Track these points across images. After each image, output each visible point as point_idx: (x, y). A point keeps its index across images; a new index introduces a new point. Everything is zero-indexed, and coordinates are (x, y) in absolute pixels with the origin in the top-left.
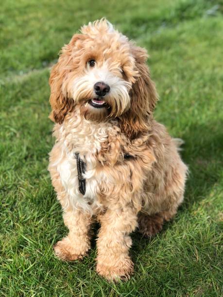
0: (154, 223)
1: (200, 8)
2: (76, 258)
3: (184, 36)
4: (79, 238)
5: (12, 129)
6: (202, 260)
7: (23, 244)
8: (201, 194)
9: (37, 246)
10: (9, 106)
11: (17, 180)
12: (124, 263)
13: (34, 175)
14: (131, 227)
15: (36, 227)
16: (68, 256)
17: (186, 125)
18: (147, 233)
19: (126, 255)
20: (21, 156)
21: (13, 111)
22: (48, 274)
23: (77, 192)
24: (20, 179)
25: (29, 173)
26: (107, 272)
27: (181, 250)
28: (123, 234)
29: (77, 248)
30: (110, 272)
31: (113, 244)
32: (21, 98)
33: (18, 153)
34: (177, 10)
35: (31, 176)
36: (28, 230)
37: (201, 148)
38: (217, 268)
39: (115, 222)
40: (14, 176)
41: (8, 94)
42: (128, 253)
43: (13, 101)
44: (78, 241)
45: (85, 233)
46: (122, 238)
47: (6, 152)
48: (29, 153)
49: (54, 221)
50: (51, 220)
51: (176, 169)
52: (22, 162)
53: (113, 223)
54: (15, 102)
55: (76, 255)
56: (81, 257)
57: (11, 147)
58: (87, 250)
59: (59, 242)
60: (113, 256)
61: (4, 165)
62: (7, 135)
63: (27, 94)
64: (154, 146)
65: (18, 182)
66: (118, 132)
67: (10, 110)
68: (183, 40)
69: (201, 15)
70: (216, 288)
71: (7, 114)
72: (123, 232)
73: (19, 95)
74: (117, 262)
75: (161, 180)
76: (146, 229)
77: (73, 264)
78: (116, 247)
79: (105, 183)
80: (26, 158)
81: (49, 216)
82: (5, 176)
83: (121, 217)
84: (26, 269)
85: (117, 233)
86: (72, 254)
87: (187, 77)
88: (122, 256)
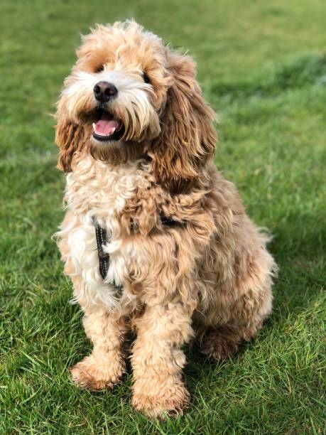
0: (225, 341)
1: (311, 73)
2: (103, 386)
3: (286, 108)
4: (107, 354)
5: (26, 219)
6: (297, 393)
7: (25, 367)
8: (301, 304)
9: (45, 368)
10: (26, 192)
11: (26, 283)
12: (173, 391)
13: (51, 277)
14: (181, 334)
15: (48, 344)
16: (91, 382)
17: (283, 216)
18: (214, 355)
19: (177, 380)
20: (35, 253)
21: (31, 199)
22: (58, 407)
23: (97, 276)
24: (30, 281)
25: (45, 275)
26: (148, 405)
27: (265, 379)
28: (169, 345)
29: (105, 372)
30: (151, 403)
31: (154, 361)
32: (44, 183)
33: (31, 248)
34: (278, 75)
35: (46, 279)
36: (35, 348)
37: (303, 244)
38: (320, 403)
39: (156, 326)
40: (23, 278)
41: (26, 177)
42: (180, 376)
43: (33, 185)
44: (106, 359)
45: (117, 347)
46: (169, 352)
47: (13, 247)
48: (47, 250)
49: (75, 337)
50: (71, 336)
51: (253, 258)
52: (36, 261)
53: (153, 327)
54: (35, 187)
55: (103, 381)
56: (110, 385)
57: (21, 242)
58: (120, 374)
59: (79, 363)
60: (156, 380)
61: (9, 263)
62: (18, 226)
63: (52, 176)
64: (214, 209)
65: (27, 286)
66: (152, 183)
67: (27, 196)
68: (285, 113)
69: (312, 82)
70: (317, 431)
71: (22, 203)
72: (169, 341)
73: (42, 178)
74: (161, 389)
75: (227, 267)
76: (212, 349)
77: (98, 394)
78: (159, 365)
79: (136, 261)
80: (42, 256)
81: (68, 331)
82: (7, 278)
83: (165, 319)
84: (25, 399)
85: (160, 343)
86: (98, 379)
87: (288, 157)
88: (170, 381)
